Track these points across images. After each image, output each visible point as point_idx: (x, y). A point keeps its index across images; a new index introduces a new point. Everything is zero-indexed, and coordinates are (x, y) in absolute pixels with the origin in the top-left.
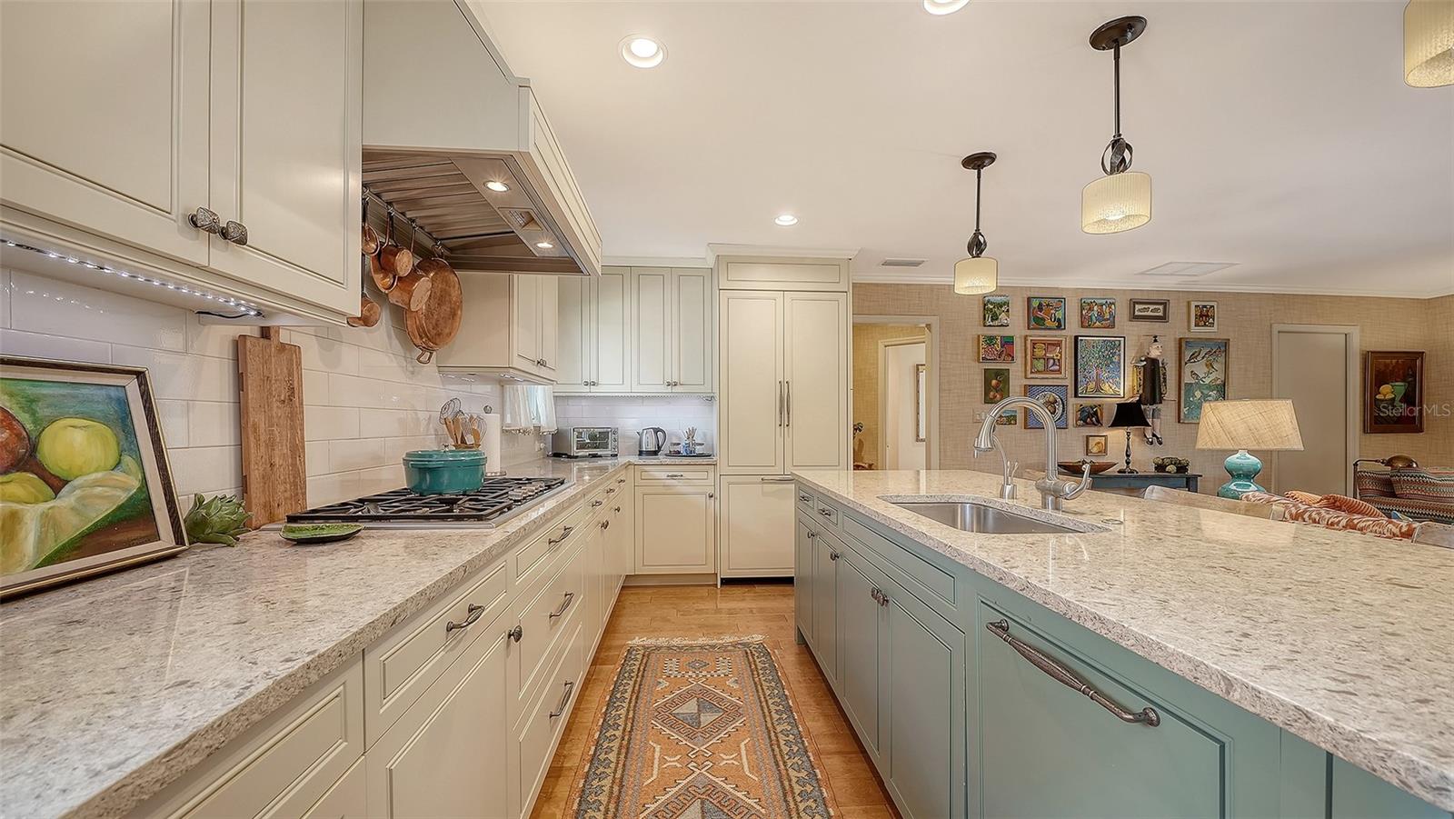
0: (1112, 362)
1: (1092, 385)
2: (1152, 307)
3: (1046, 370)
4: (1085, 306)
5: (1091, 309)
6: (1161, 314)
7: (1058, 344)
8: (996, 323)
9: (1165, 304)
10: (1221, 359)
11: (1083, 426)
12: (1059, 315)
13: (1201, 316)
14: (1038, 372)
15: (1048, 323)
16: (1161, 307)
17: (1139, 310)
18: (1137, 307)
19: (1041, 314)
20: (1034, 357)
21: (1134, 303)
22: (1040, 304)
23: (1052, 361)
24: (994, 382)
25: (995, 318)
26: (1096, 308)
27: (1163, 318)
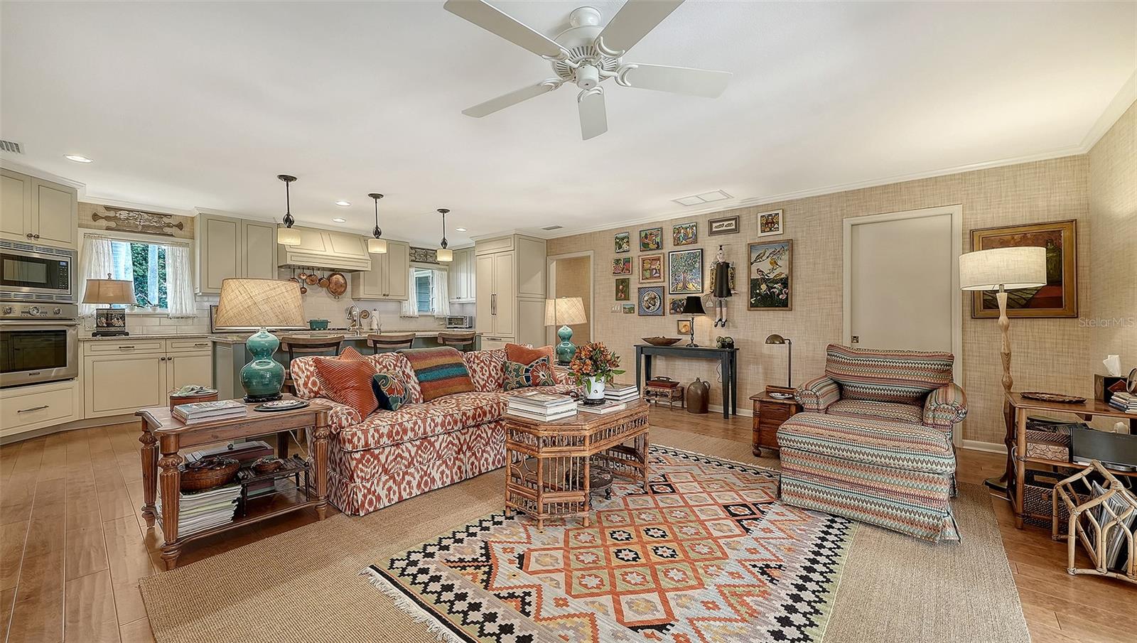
0: (694, 268)
1: (681, 285)
2: (726, 223)
3: (652, 277)
4: (677, 230)
5: (679, 233)
6: (734, 227)
7: (659, 259)
8: (621, 250)
9: (737, 219)
10: (786, 257)
11: (674, 314)
12: (658, 240)
13: (767, 223)
14: (647, 278)
15: (651, 246)
16: (733, 222)
17: (716, 227)
18: (714, 225)
19: (647, 241)
20: (644, 270)
21: (711, 223)
22: (646, 234)
23: (655, 271)
24: (621, 287)
25: (620, 247)
26: (682, 231)
27: (736, 230)
